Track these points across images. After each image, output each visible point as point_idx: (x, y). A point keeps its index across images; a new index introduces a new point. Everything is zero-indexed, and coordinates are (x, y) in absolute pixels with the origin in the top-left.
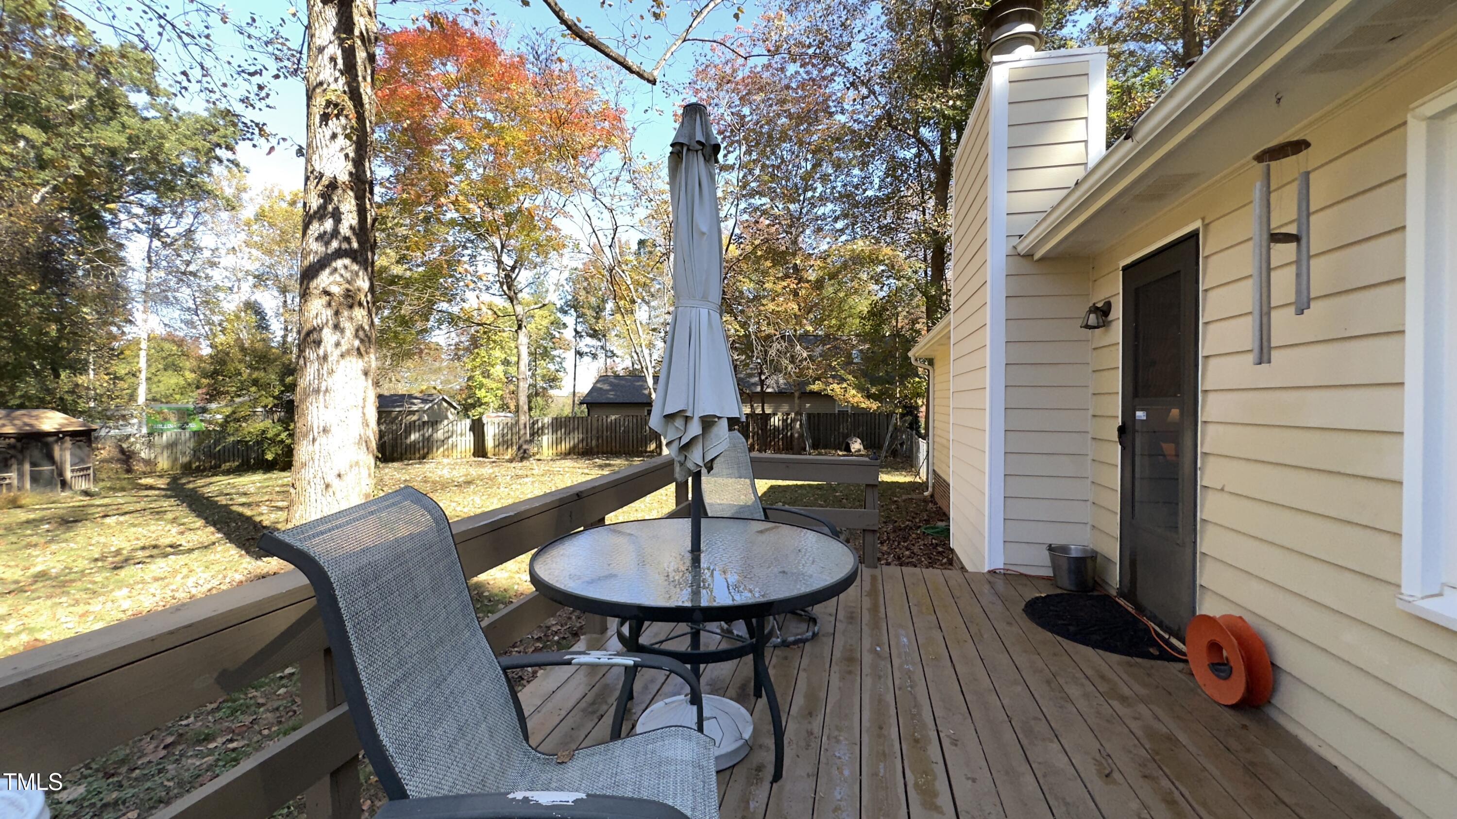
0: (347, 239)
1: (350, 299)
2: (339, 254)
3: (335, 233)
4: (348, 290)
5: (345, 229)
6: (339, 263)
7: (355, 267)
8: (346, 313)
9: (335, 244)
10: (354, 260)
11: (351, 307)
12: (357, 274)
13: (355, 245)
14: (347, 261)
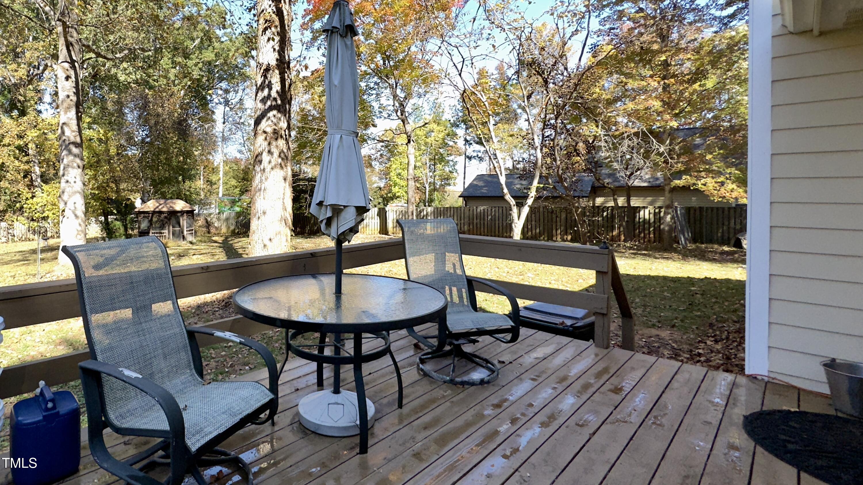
0: (275, 99)
1: (276, 134)
2: (271, 108)
3: (269, 95)
4: (275, 130)
5: (274, 94)
6: (271, 114)
7: (279, 115)
8: (274, 143)
9: (269, 103)
10: (279, 111)
11: (276, 139)
12: (280, 119)
13: (279, 102)
14: (275, 112)
